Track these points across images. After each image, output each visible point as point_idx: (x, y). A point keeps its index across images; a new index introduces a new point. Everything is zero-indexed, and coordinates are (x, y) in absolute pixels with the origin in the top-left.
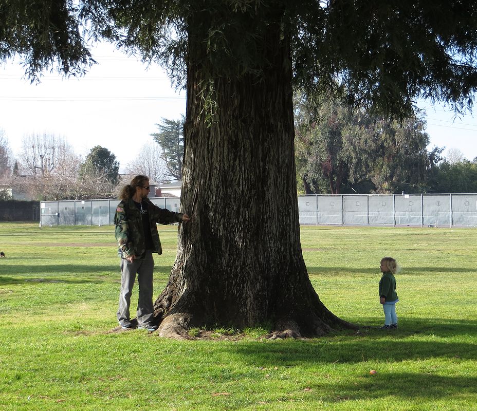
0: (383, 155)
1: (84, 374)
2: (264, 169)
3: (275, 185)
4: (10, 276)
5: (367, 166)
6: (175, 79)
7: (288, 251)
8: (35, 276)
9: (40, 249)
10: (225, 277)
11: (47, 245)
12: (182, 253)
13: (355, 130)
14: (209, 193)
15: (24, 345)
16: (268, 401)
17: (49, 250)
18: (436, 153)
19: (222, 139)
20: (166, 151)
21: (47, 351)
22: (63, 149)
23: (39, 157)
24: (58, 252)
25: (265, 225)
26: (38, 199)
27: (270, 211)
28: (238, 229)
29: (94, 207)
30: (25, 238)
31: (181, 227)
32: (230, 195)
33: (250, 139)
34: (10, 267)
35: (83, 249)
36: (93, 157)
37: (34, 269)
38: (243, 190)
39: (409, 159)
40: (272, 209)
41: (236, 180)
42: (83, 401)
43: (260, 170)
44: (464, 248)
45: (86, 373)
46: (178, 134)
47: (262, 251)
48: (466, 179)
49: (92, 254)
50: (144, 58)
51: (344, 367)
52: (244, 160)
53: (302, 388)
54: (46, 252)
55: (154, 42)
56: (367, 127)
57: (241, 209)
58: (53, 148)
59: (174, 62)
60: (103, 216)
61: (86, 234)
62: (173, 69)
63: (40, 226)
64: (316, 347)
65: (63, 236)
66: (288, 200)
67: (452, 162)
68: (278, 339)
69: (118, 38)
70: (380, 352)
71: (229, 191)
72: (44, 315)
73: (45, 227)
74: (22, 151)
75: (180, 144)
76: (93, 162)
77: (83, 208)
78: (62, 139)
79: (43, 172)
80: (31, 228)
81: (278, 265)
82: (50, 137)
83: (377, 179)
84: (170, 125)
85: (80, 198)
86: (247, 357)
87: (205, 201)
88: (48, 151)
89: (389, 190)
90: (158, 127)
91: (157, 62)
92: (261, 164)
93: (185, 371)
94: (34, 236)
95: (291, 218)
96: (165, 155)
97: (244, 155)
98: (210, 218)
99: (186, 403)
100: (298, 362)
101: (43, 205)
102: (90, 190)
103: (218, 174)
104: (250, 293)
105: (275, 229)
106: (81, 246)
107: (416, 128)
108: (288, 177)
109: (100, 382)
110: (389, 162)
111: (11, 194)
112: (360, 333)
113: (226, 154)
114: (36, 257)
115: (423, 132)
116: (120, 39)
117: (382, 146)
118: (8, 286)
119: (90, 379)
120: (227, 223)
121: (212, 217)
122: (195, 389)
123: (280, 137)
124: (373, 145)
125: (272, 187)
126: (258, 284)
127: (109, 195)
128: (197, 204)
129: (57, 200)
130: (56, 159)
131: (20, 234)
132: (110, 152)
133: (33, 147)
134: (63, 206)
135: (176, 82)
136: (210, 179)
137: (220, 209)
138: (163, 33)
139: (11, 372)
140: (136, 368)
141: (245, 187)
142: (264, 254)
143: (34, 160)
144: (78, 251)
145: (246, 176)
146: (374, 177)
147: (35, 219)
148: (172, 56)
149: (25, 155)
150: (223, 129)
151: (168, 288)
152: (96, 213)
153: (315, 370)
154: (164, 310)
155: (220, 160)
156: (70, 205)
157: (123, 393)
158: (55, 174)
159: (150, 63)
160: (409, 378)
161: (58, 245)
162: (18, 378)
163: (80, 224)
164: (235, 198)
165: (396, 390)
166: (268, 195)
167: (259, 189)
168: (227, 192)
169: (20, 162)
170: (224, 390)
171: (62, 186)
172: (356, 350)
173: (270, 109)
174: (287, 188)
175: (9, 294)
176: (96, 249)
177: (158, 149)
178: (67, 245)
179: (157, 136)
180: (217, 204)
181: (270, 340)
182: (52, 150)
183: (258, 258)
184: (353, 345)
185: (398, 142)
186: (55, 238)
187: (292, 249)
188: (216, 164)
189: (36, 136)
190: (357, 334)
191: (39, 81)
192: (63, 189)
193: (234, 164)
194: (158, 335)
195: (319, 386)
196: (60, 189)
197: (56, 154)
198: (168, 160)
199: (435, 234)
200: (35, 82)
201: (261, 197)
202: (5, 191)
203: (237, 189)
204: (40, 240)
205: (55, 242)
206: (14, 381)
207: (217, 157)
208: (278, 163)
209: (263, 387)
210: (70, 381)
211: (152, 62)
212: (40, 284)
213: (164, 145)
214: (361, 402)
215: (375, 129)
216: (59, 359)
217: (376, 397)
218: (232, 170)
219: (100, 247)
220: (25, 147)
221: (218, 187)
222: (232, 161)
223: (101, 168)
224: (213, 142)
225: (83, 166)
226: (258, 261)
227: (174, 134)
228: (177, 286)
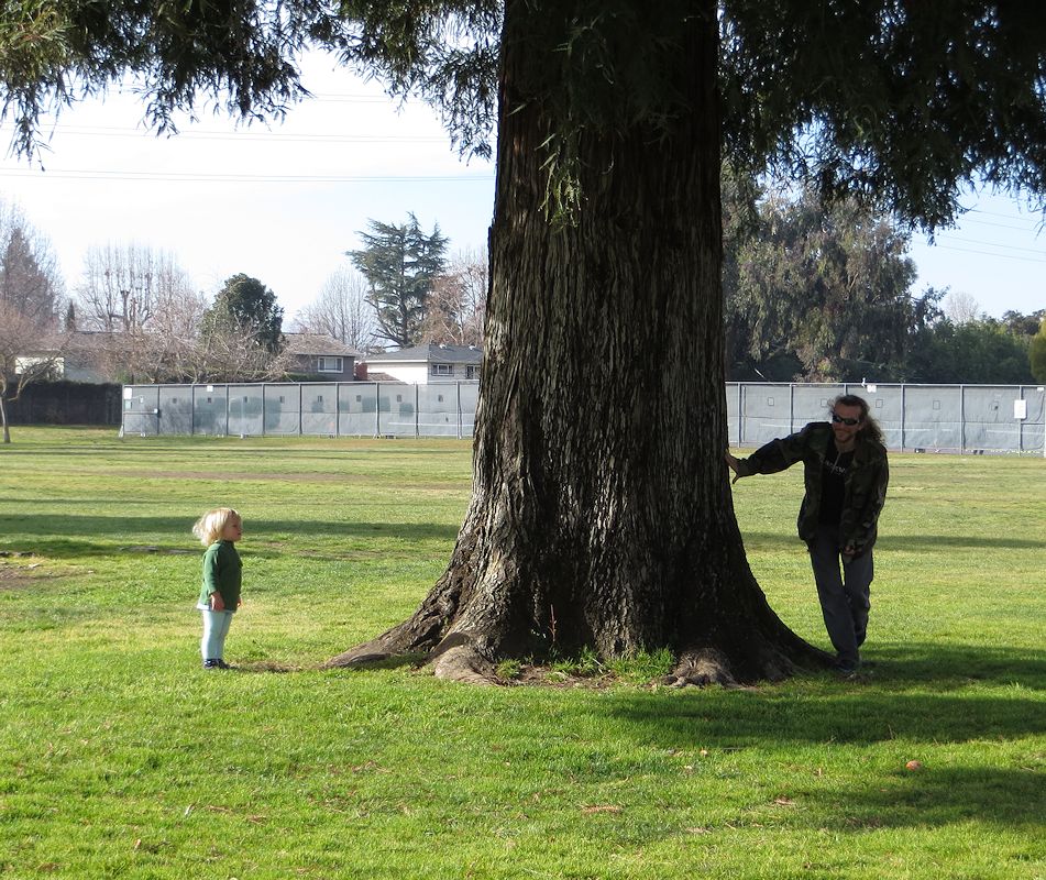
0: (821, 302)
1: (296, 759)
2: (661, 325)
3: (684, 360)
4: (84, 539)
5: (789, 325)
6: (459, 132)
7: (707, 500)
8: (136, 539)
9: (130, 482)
10: (573, 553)
11: (143, 474)
12: (481, 500)
13: (764, 251)
14: (544, 373)
15: (149, 690)
16: (707, 827)
17: (150, 484)
18: (930, 301)
19: (574, 260)
20: (378, 287)
21: (204, 704)
22: (169, 280)
23: (120, 295)
24: (170, 489)
25: (659, 444)
26: (116, 381)
27: (671, 415)
28: (604, 453)
29: (232, 399)
30: (95, 460)
31: (481, 446)
32: (589, 380)
33: (632, 261)
34: (77, 519)
35: (219, 484)
36: (230, 297)
37: (131, 525)
38: (615, 370)
39: (873, 312)
40: (676, 412)
41: (600, 346)
42: (306, 820)
43: (653, 327)
44: (1001, 497)
45: (298, 755)
46: (402, 253)
47: (652, 499)
48: (986, 356)
49: (240, 496)
50: (394, 87)
51: (848, 752)
52: (618, 306)
53: (772, 798)
54: (145, 489)
55: (417, 55)
56: (790, 245)
57: (611, 411)
58: (147, 276)
59: (456, 98)
60: (251, 417)
61: (217, 454)
62: (455, 112)
63: (121, 434)
64: (777, 706)
65: (174, 457)
66: (707, 392)
67: (957, 319)
68: (690, 687)
69: (343, 43)
70: (916, 720)
71: (586, 370)
72: (171, 623)
73: (131, 437)
74: (84, 281)
75: (405, 274)
76: (230, 307)
77: (209, 399)
78: (166, 260)
79: (127, 324)
80: (104, 438)
81: (685, 529)
82: (142, 254)
83: (808, 354)
84: (386, 236)
85: (202, 379)
86: (637, 727)
87: (534, 392)
88: (137, 283)
89: (832, 374)
90: (362, 238)
91: (419, 96)
92: (656, 313)
93: (511, 755)
94: (114, 457)
95: (714, 430)
96: (375, 295)
97: (620, 295)
98: (545, 428)
99: (532, 827)
100: (748, 739)
101: (127, 393)
102: (224, 364)
103: (564, 334)
104: (627, 588)
105: (680, 453)
106: (213, 478)
107: (889, 249)
108: (709, 342)
109: (332, 775)
110: (833, 318)
111: (61, 368)
112: (858, 677)
113: (580, 292)
114: (126, 499)
115: (902, 257)
116: (349, 44)
117: (819, 285)
118: (83, 561)
119: (308, 770)
120: (581, 437)
121: (549, 424)
122: (543, 796)
123: (695, 259)
124: (802, 282)
125: (677, 364)
126: (644, 570)
127: (262, 375)
128: (518, 396)
129: (156, 382)
130: (154, 299)
131: (83, 451)
132: (264, 287)
133: (107, 274)
134: (168, 394)
135: (461, 138)
136: (545, 345)
137: (565, 408)
138: (434, 34)
139: (136, 752)
140: (406, 747)
141: (620, 362)
142: (658, 505)
143: (109, 299)
144: (210, 488)
145: (624, 340)
146: (801, 347)
147: (110, 420)
148: (452, 84)
149: (91, 290)
150: (574, 240)
151: (451, 573)
152: (236, 411)
153: (788, 758)
154: (443, 621)
155: (568, 305)
156: (183, 394)
157: (389, 803)
158: (153, 329)
159: (405, 97)
160: (995, 781)
161: (166, 475)
162: (155, 764)
163: (203, 432)
164: (598, 386)
165: (975, 807)
166: (667, 381)
167: (649, 366)
168: (581, 372)
169: (79, 303)
170: (606, 800)
171: (166, 354)
172: (866, 716)
173: (676, 197)
174: (707, 367)
175: (89, 577)
176: (246, 485)
177: (360, 282)
178: (184, 475)
179: (358, 257)
180: (559, 397)
181: (674, 690)
182: (145, 281)
183: (644, 514)
184: (857, 704)
185: (852, 278)
186: (156, 461)
187: (714, 496)
188: (559, 313)
189: (112, 252)
190: (852, 680)
191: (174, 130)
192: (169, 361)
193: (598, 314)
194: (434, 674)
195: (807, 794)
196: (162, 361)
197: (154, 288)
198: (382, 305)
199: (931, 466)
200: (165, 133)
201: (653, 384)
202: (51, 362)
203: (604, 368)
204: (127, 465)
205: (159, 468)
206: (145, 771)
207: (562, 298)
208: (691, 314)
209: (689, 795)
210: (266, 774)
211: (410, 94)
212: (150, 557)
213: (373, 276)
214: (911, 832)
215: (807, 249)
216: (234, 724)
217: (939, 822)
218: (593, 327)
219: (254, 481)
220: (91, 274)
221: (561, 361)
222: (593, 308)
223: (245, 320)
224: (554, 265)
225: (209, 314)
226: (645, 521)
227: (393, 254)
228: (470, 570)
